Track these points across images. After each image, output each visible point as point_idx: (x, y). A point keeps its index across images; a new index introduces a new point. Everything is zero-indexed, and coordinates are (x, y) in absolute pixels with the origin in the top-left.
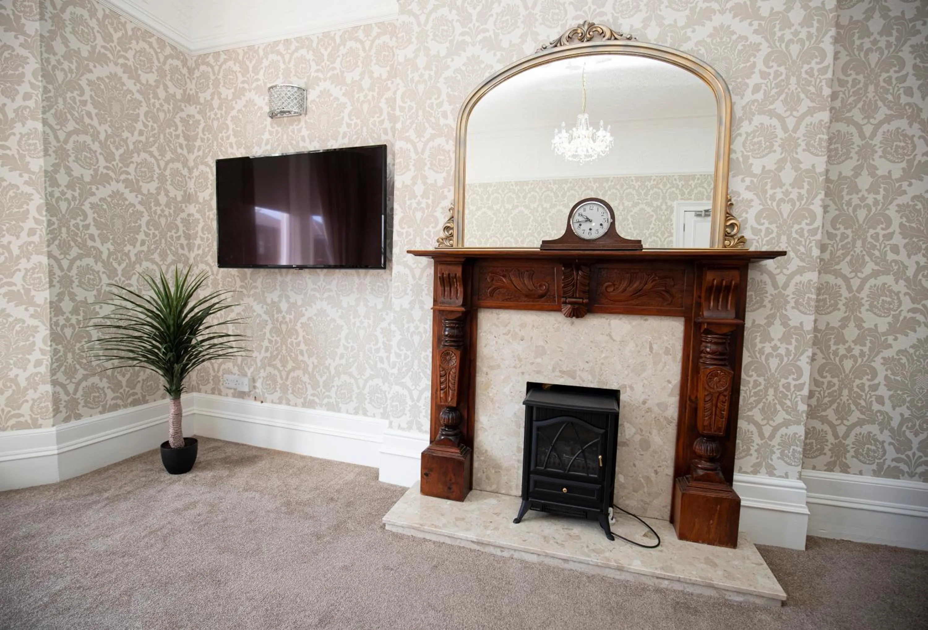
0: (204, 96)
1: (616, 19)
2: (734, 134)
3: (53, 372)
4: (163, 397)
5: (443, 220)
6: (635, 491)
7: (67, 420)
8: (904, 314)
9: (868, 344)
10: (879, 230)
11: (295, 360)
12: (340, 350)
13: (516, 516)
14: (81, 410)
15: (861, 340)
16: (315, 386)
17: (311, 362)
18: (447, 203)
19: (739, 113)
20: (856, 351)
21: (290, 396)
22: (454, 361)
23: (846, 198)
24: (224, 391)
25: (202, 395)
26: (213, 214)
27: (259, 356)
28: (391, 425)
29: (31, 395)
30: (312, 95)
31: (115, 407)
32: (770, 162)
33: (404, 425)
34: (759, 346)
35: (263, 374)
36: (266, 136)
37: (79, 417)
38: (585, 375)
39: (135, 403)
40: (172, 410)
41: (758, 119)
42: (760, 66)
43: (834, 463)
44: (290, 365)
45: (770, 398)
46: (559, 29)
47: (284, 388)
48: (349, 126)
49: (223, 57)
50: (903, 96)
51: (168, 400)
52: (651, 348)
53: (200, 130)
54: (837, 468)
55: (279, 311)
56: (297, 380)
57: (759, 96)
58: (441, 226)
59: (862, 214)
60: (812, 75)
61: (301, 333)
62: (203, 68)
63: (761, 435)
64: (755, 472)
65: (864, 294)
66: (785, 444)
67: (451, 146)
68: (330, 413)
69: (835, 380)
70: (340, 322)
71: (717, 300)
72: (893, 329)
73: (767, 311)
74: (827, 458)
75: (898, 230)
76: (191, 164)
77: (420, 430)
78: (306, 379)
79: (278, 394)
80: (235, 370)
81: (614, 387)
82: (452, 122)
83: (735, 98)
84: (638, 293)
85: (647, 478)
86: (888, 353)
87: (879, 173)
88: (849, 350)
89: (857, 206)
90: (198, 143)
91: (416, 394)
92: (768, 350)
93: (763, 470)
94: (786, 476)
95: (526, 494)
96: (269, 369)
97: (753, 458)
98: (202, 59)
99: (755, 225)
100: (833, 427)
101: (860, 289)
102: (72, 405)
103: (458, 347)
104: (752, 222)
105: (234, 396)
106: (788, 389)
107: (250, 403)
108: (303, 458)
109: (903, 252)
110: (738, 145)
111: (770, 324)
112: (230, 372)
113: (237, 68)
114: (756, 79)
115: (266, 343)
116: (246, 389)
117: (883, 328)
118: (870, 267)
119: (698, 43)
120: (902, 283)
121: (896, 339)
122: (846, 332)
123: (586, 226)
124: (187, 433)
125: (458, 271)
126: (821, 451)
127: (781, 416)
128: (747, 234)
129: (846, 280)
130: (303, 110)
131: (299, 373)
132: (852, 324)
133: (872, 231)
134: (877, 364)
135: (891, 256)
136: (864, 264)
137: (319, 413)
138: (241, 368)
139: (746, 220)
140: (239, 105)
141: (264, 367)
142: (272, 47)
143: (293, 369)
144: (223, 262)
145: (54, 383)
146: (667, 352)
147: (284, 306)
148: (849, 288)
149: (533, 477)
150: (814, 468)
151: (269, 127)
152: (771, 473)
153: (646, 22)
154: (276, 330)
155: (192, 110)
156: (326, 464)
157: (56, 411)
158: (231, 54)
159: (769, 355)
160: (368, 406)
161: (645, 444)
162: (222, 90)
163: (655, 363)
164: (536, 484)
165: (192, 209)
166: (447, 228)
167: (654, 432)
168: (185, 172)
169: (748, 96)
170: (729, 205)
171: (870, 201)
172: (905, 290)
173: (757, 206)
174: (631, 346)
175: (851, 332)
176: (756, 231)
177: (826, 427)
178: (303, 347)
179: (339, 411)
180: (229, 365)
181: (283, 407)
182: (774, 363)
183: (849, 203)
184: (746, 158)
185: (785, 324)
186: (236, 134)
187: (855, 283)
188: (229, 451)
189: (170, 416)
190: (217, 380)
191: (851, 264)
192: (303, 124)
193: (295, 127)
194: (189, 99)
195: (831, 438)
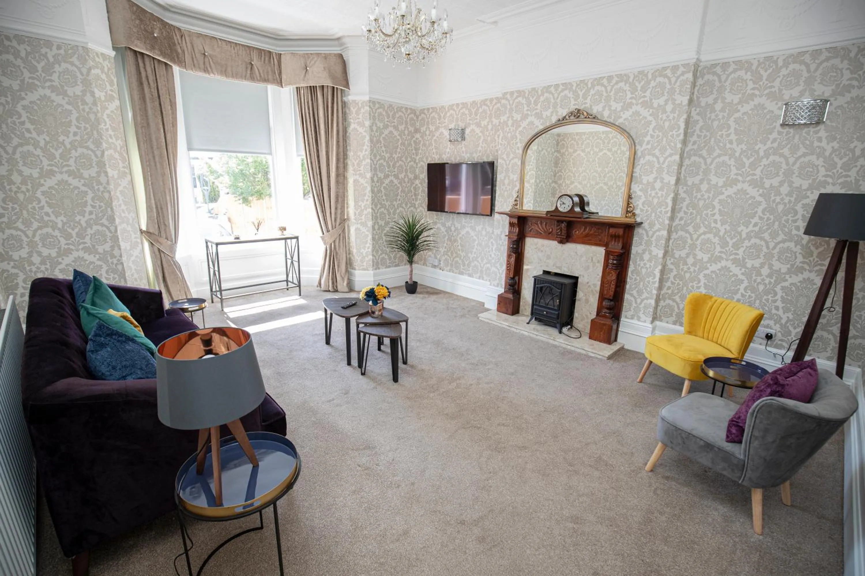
0: (423, 129)
1: (591, 106)
2: (636, 164)
3: (373, 251)
4: (405, 265)
5: (515, 196)
6: (582, 320)
7: (376, 269)
8: (716, 253)
9: (698, 267)
10: (709, 211)
11: (456, 253)
12: (474, 250)
13: (528, 321)
14: (380, 266)
15: (694, 265)
16: (464, 265)
17: (463, 254)
18: (517, 189)
19: (639, 153)
20: (692, 270)
21: (454, 269)
22: (513, 260)
23: (695, 195)
24: (428, 264)
25: (419, 266)
26: (426, 185)
27: (442, 250)
28: (490, 285)
29: (367, 259)
30: (467, 131)
31: (389, 267)
32: (651, 178)
33: (496, 284)
34: (638, 262)
35: (443, 258)
36: (448, 150)
37: (379, 269)
38: (565, 269)
39: (396, 266)
40: (410, 269)
41: (648, 158)
42: (651, 132)
43: (677, 321)
44: (454, 255)
45: (641, 286)
46: (567, 110)
47: (452, 265)
48: (482, 147)
49: (431, 110)
50: (728, 144)
51: (408, 266)
52: (592, 260)
53: (421, 145)
54: (678, 324)
55: (451, 231)
56: (457, 262)
57: (649, 146)
58: (514, 199)
59: (701, 203)
60: (673, 137)
61: (459, 241)
62: (423, 115)
63: (636, 302)
64: (632, 318)
65: (698, 242)
66: (646, 307)
67: (519, 163)
68: (469, 278)
69: (681, 282)
70: (475, 237)
71: (615, 241)
72: (710, 261)
73: (642, 247)
74: (674, 318)
75: (718, 212)
76: (417, 161)
77: (501, 287)
78: (460, 262)
79: (449, 268)
80: (433, 256)
81: (577, 275)
82: (520, 151)
83: (638, 147)
84: (587, 235)
85: (587, 316)
86: (706, 272)
87: (712, 183)
88: (689, 268)
89: (699, 199)
90: (420, 151)
91: (501, 271)
92: (642, 265)
93: (636, 318)
94: (645, 322)
95: (532, 313)
96: (446, 256)
97: (631, 313)
98: (422, 111)
99: (642, 207)
100: (678, 304)
101: (697, 239)
102: (377, 263)
103: (515, 253)
104: (640, 206)
105: (432, 267)
106: (649, 283)
107: (437, 270)
108: (457, 296)
109: (719, 223)
110: (637, 170)
111: (644, 253)
112: (430, 256)
113: (436, 116)
114: (648, 138)
115: (445, 245)
116: (436, 264)
117: (705, 259)
118: (702, 229)
119: (625, 120)
120: (717, 238)
121: (711, 265)
122: (688, 260)
123: (563, 206)
124: (414, 279)
125: (515, 221)
126: (671, 315)
127: (645, 295)
128: (637, 212)
129: (691, 235)
130: (463, 138)
131: (458, 259)
132: (691, 256)
133: (705, 212)
134: (701, 277)
135: (713, 225)
136: (700, 227)
137: (466, 277)
138: (435, 255)
139: (638, 205)
140: (437, 134)
141: (444, 255)
142: (451, 107)
143: (456, 257)
144: (430, 209)
145: (373, 255)
146: (598, 262)
147: (453, 229)
148: (692, 239)
149: (535, 307)
150: (667, 322)
151: (449, 146)
152: (639, 319)
153: (604, 108)
154: (449, 239)
155: (418, 136)
156: (466, 299)
157: (373, 266)
158: (434, 109)
159: (642, 267)
160: (484, 276)
161: (587, 301)
162: (430, 126)
163: (593, 267)
164: (536, 309)
165: (417, 182)
166: (516, 200)
167: (591, 296)
168: (415, 165)
169: (644, 146)
170: (630, 197)
171: (706, 197)
172: (718, 242)
173: (643, 199)
174: (584, 259)
175: (690, 260)
176: (642, 210)
177: (675, 304)
178: (460, 247)
179: (473, 277)
180: (430, 253)
181: (451, 274)
182: (644, 271)
183: (696, 197)
184: (641, 176)
185: (650, 254)
186: (436, 148)
187: (695, 237)
188: (429, 290)
189: (408, 273)
190: (425, 260)
191: (694, 227)
192: (463, 145)
193: (460, 146)
194: (417, 131)
195: (676, 310)
